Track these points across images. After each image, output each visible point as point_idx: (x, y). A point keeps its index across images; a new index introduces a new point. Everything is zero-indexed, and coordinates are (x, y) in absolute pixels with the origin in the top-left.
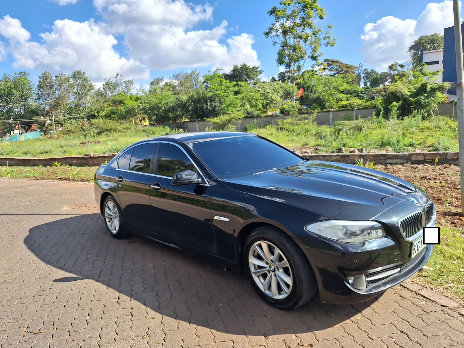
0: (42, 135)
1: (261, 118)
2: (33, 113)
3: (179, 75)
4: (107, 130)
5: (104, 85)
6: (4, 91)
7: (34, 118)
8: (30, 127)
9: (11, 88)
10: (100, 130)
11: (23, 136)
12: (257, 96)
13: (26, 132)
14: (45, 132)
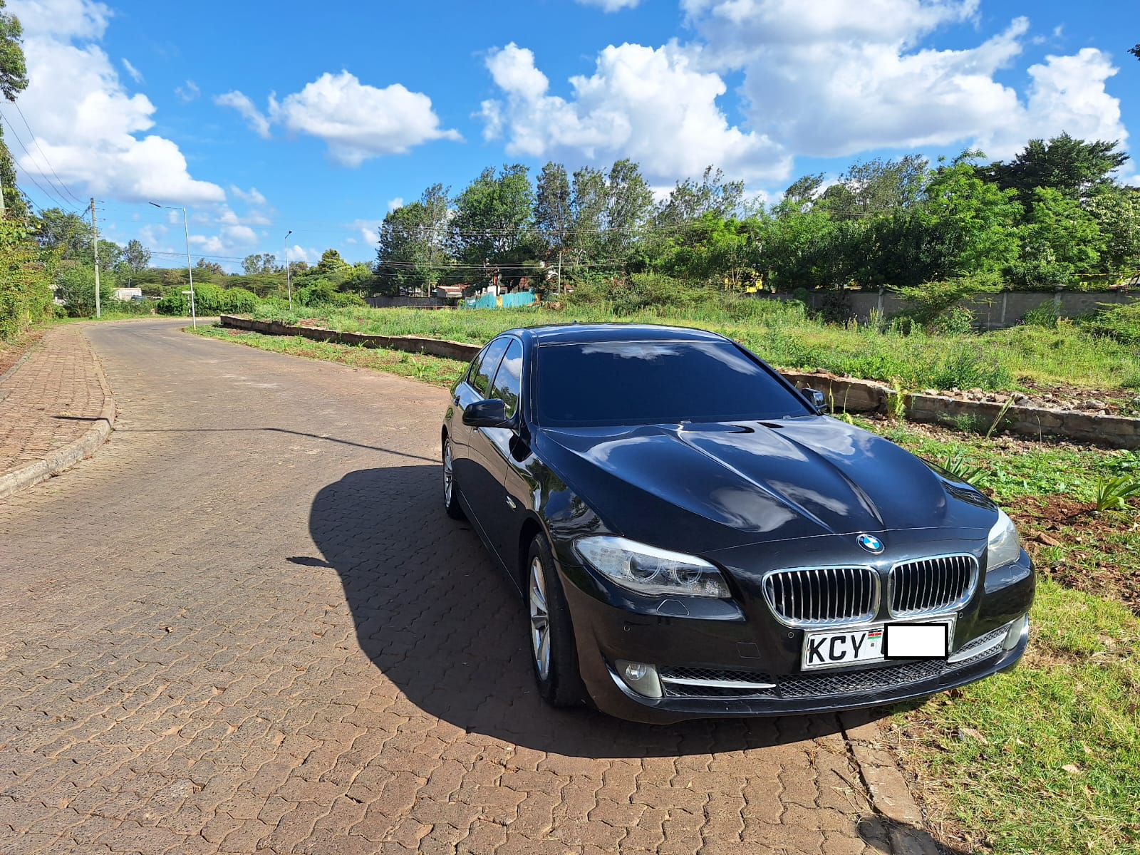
0: (535, 300)
1: (1077, 296)
2: (524, 253)
3: (866, 168)
4: (658, 300)
5: (672, 194)
6: (480, 203)
7: (525, 263)
8: (517, 282)
9: (493, 199)
10: (645, 298)
11: (501, 300)
12: (1088, 231)
13: (509, 292)
14: (542, 294)
